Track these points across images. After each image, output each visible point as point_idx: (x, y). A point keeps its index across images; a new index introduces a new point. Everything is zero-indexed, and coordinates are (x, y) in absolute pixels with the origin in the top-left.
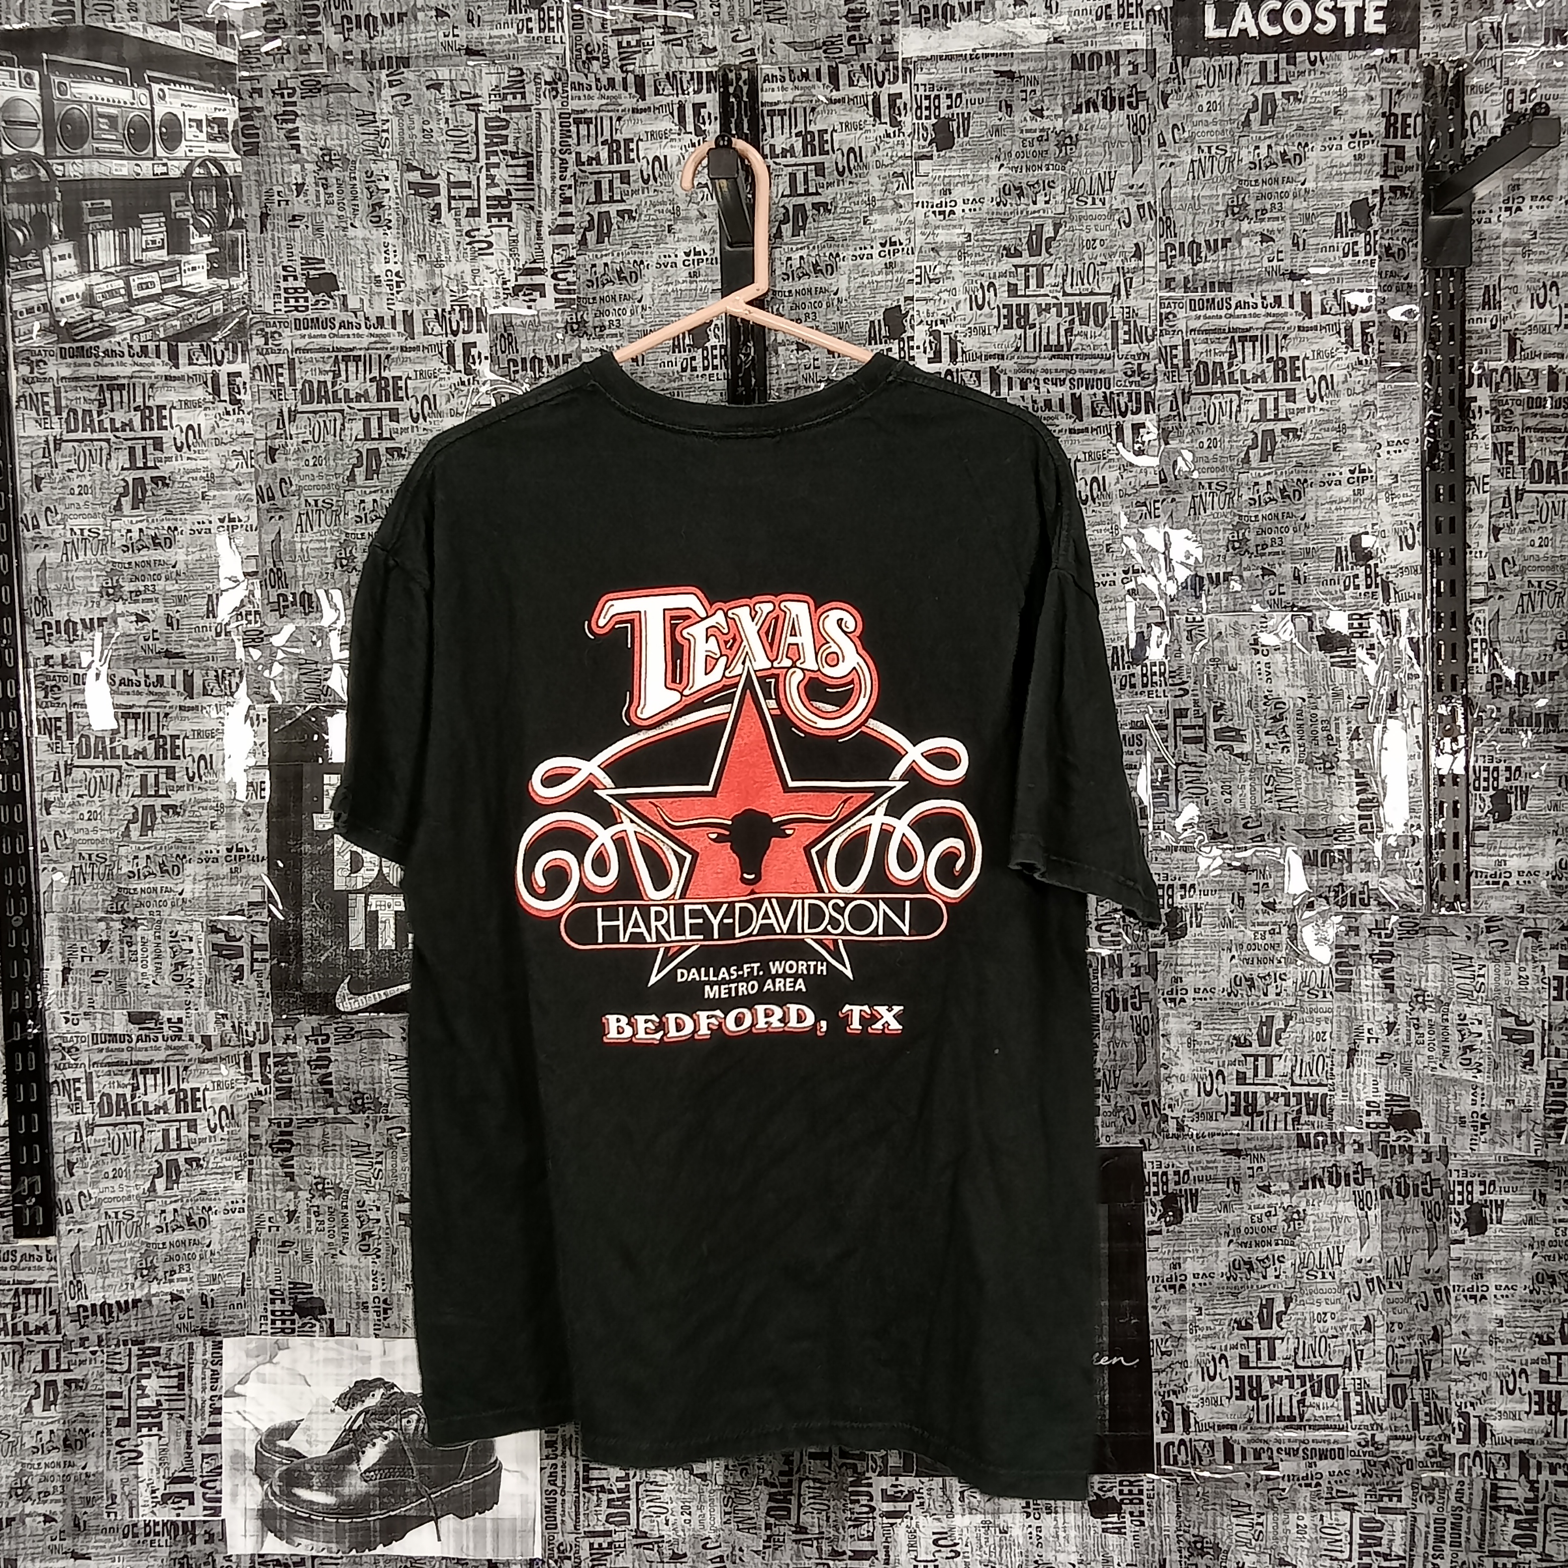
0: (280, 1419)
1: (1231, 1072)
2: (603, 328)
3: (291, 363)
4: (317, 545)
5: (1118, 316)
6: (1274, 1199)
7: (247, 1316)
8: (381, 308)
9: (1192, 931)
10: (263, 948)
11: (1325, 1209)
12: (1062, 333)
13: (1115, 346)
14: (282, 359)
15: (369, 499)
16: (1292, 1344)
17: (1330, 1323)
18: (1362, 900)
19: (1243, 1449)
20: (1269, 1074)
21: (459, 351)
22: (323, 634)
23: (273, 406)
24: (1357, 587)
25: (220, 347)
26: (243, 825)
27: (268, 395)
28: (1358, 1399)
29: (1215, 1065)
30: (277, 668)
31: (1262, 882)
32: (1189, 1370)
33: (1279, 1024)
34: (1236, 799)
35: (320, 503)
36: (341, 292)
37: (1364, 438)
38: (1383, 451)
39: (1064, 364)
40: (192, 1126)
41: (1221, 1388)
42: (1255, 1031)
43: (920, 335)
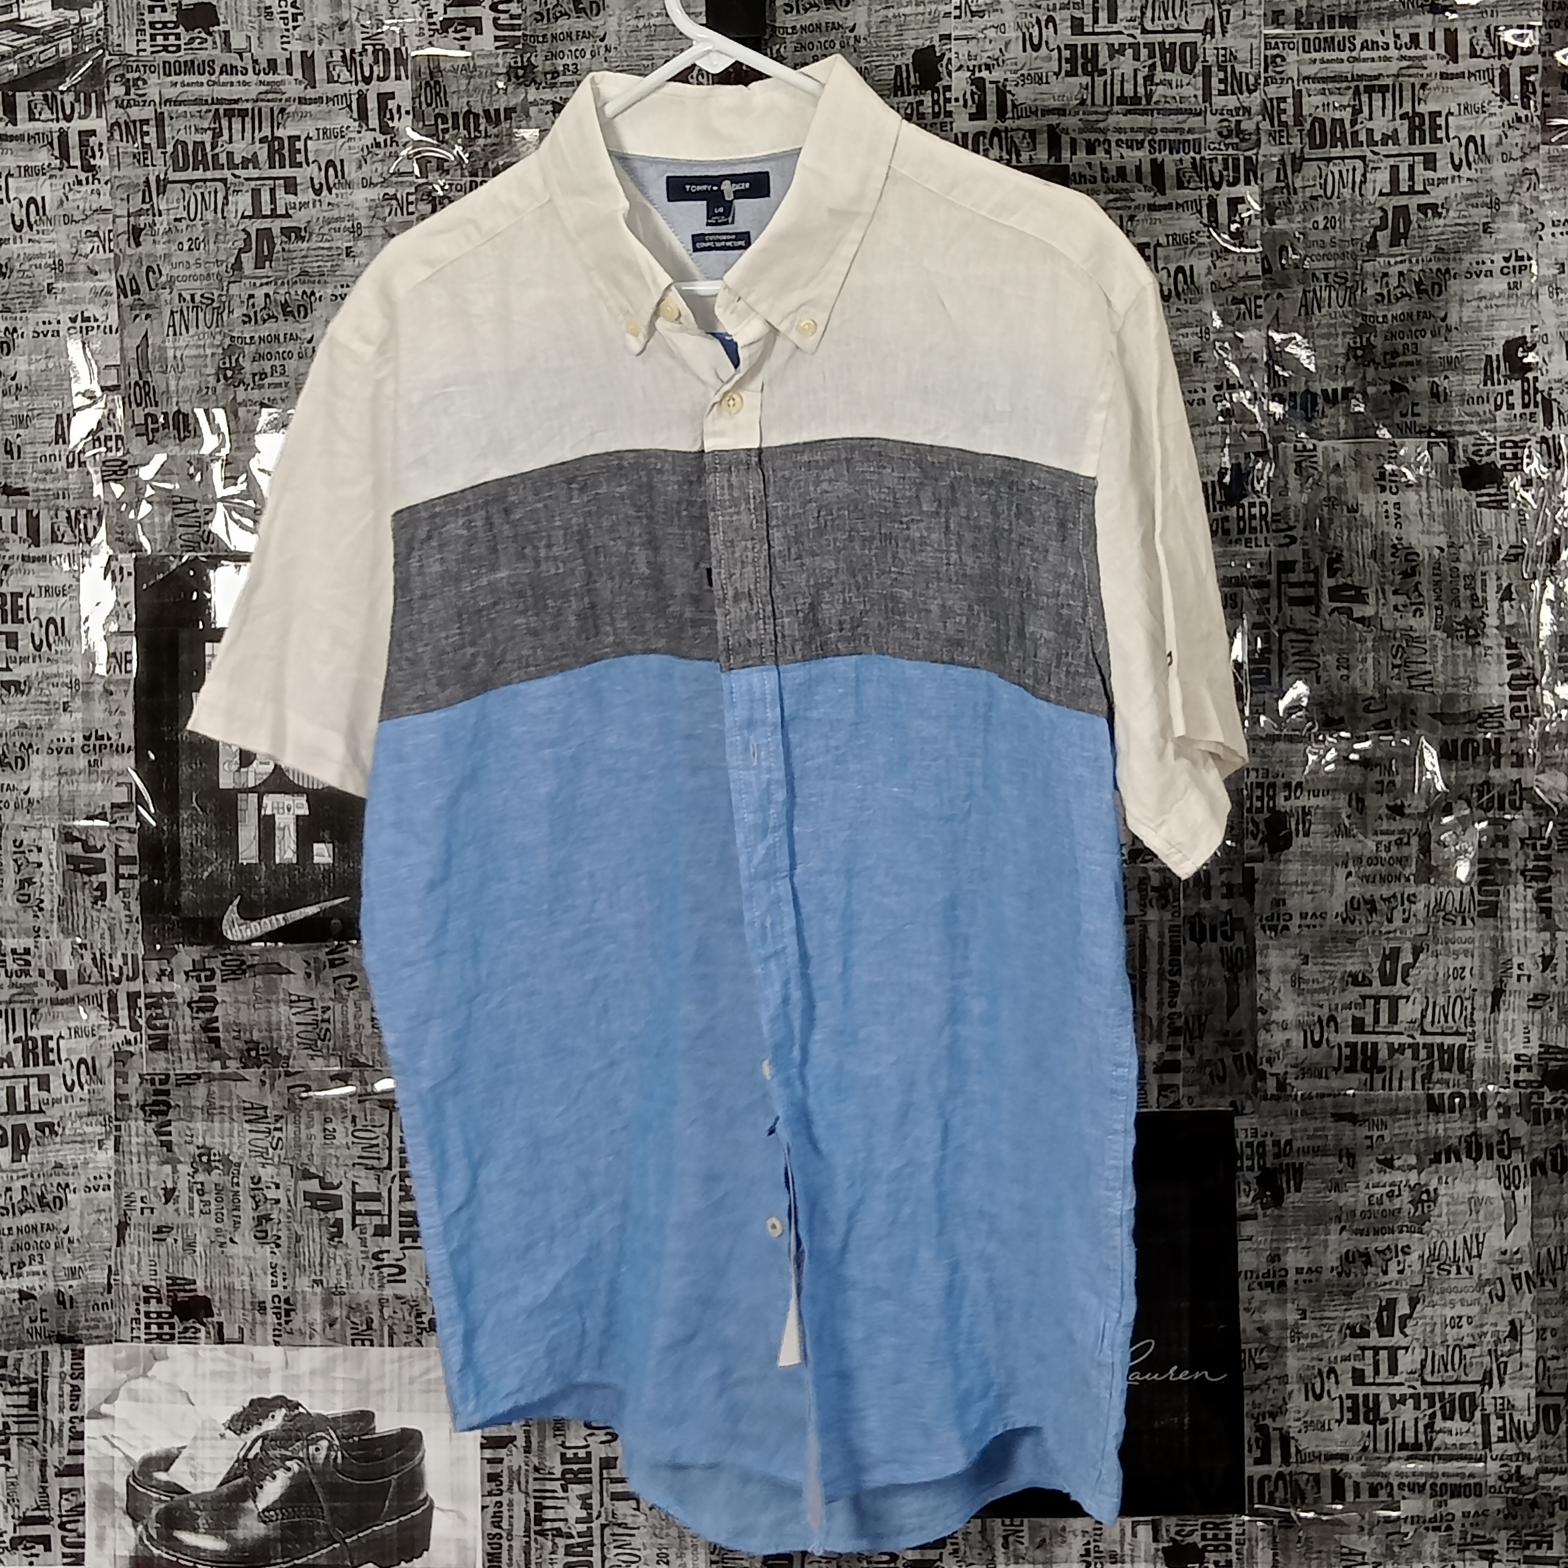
0: (156, 1447)
1: (1345, 1017)
2: (555, 74)
3: (160, 119)
4: (194, 352)
5: (1211, 59)
6: (1398, 1176)
7: (114, 1319)
8: (273, 48)
9: (1299, 841)
10: (130, 860)
11: (1461, 1189)
12: (1140, 81)
13: (1207, 96)
14: (148, 113)
15: (260, 293)
16: (1419, 1355)
17: (1466, 1329)
18: (1512, 804)
19: (1357, 1485)
20: (1393, 1019)
21: (372, 104)
22: (202, 465)
23: (135, 174)
24: (1511, 406)
25: (69, 98)
26: (103, 706)
27: (130, 160)
28: (1500, 1423)
29: (1326, 1009)
30: (145, 508)
31: (1387, 779)
32: (1289, 1387)
33: (1406, 957)
34: (1355, 676)
35: (198, 298)
36: (222, 27)
37: (1523, 216)
38: (1546, 234)
39: (1142, 121)
40: (44, 1083)
41: (1329, 1410)
42: (1375, 967)
43: (959, 83)
